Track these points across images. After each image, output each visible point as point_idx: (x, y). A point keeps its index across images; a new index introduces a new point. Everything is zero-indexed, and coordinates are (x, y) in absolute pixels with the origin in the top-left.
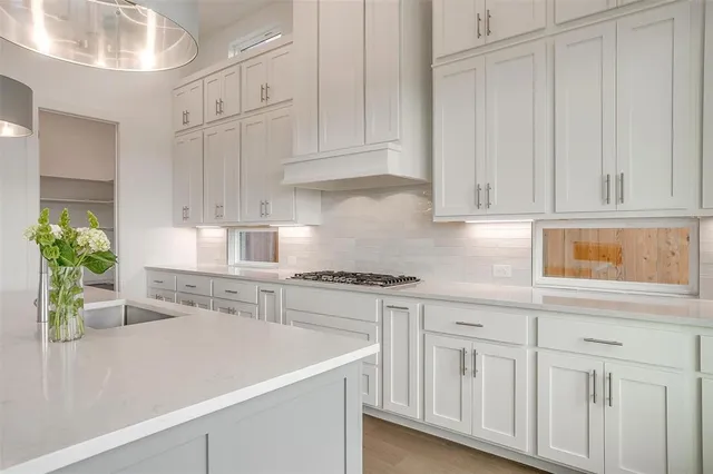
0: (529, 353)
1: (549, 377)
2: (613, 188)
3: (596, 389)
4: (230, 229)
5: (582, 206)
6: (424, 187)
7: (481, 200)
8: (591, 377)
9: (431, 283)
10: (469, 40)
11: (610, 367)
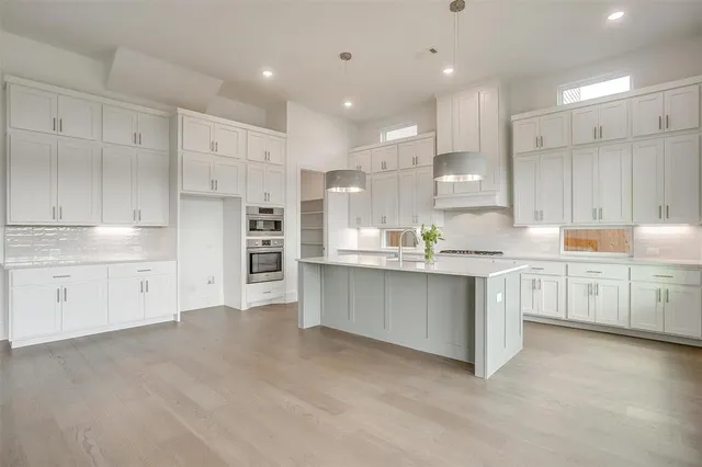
0: (564, 279)
1: (572, 288)
2: (597, 213)
3: (592, 290)
4: (382, 229)
5: (583, 221)
6: (509, 211)
7: (538, 217)
8: (589, 285)
9: (507, 253)
10: (531, 146)
11: (598, 281)
